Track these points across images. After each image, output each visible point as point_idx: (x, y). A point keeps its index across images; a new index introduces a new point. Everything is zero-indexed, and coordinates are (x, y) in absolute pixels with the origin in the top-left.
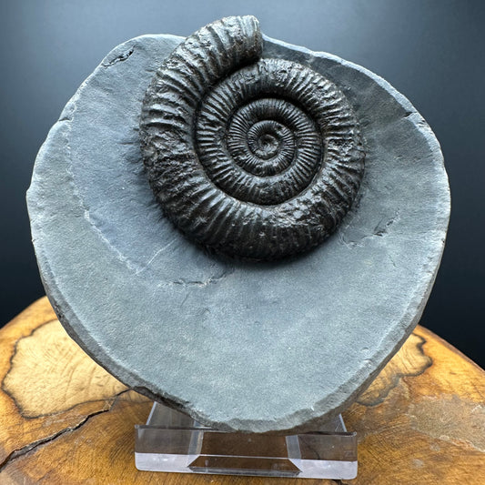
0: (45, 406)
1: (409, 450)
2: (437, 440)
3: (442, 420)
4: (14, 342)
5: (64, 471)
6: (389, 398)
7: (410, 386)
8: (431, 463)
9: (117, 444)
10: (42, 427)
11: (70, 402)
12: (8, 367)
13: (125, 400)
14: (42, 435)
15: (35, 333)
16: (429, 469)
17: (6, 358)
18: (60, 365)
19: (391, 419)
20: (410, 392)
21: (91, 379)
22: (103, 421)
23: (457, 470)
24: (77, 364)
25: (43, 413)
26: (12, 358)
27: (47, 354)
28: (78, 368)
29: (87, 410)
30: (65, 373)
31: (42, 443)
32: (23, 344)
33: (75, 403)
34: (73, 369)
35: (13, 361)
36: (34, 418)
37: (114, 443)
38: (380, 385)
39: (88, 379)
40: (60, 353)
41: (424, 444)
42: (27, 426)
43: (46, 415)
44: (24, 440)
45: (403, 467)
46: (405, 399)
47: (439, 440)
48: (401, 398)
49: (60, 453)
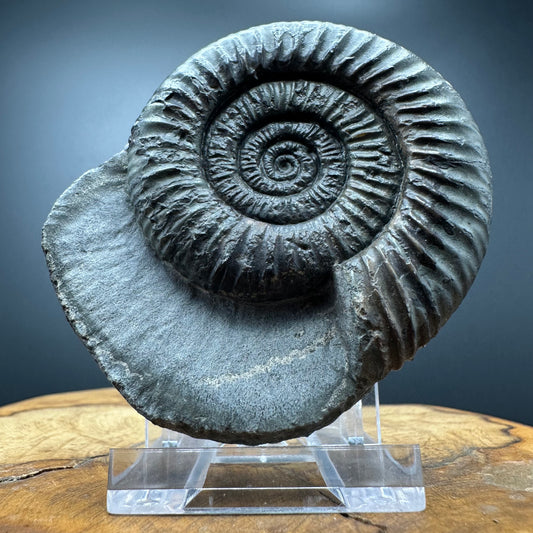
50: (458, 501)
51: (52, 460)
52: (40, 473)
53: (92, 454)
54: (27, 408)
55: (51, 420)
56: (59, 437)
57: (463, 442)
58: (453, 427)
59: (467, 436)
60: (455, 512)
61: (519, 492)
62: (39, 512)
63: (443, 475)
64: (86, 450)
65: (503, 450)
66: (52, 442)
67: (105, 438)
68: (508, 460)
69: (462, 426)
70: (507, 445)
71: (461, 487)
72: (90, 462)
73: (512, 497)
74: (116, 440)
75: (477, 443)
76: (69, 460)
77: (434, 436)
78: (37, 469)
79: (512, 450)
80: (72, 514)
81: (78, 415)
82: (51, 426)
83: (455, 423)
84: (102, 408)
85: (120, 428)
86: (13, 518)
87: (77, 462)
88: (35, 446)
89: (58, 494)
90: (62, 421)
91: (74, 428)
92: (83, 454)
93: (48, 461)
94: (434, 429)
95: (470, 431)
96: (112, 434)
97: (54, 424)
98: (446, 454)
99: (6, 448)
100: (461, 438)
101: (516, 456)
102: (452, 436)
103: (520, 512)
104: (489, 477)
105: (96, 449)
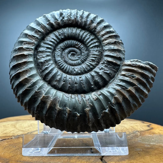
51: (6, 136)
52: (2, 140)
53: (19, 134)
55: (8, 124)
56: (10, 130)
57: (134, 129)
58: (132, 125)
59: (136, 127)
64: (17, 133)
65: (146, 132)
66: (8, 131)
67: (24, 130)
68: (147, 135)
69: (135, 125)
70: (148, 130)
72: (18, 137)
73: (146, 146)
74: (27, 130)
75: (139, 130)
76: (12, 136)
77: (126, 128)
78: (1, 139)
79: (149, 132)
81: (17, 123)
83: (133, 124)
84: (25, 121)
85: (29, 127)
89: (6, 146)
90: (12, 125)
91: (15, 127)
92: (16, 134)
93: (5, 136)
94: (126, 126)
95: (137, 126)
96: (26, 129)
97: (9, 126)
100: (134, 128)
101: (150, 133)
102: (131, 128)
103: (147, 150)
104: (140, 140)
105: (20, 133)
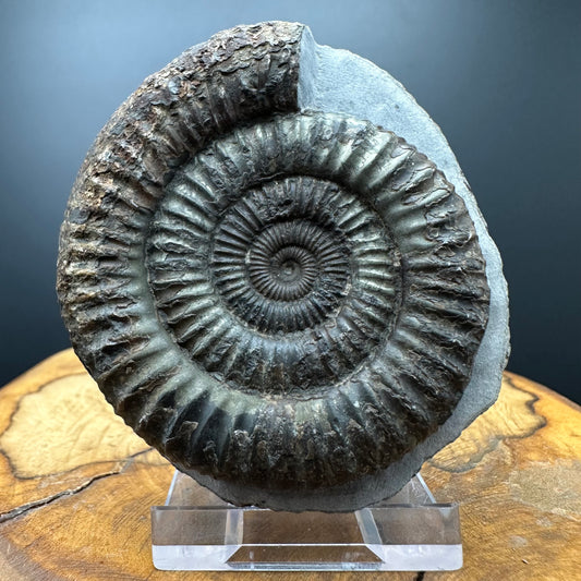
0: (44, 465)
1: (507, 525)
2: (548, 515)
3: (556, 490)
4: (17, 398)
5: (55, 538)
6: (482, 463)
7: (513, 450)
8: (538, 541)
9: (123, 510)
10: (37, 489)
11: (72, 464)
12: (7, 424)
13: (140, 462)
14: (35, 498)
15: (44, 390)
16: (534, 548)
17: (6, 415)
18: (67, 423)
19: (484, 487)
20: (514, 456)
21: (102, 437)
22: (110, 485)
23: (575, 551)
24: (88, 422)
25: (40, 474)
26: (13, 415)
27: (54, 411)
28: (89, 427)
29: (92, 473)
30: (71, 432)
31: (34, 507)
32: (28, 402)
33: (78, 464)
34: (82, 428)
35: (14, 418)
36: (29, 479)
37: (120, 508)
38: (472, 449)
39: (98, 438)
40: (70, 410)
41: (528, 518)
42: (19, 487)
43: (43, 477)
44: (13, 502)
45: (498, 545)
46: (505, 464)
47: (552, 514)
48: (500, 464)
49: (54, 518)
50: (489, 529)
54: (51, 377)
60: (487, 546)
61: (546, 514)
62: (107, 544)
63: (472, 486)
71: (489, 505)
80: (138, 546)
82: (82, 407)
86: (88, 551)
87: (121, 464)
88: (75, 441)
98: (473, 449)
99: (50, 446)
